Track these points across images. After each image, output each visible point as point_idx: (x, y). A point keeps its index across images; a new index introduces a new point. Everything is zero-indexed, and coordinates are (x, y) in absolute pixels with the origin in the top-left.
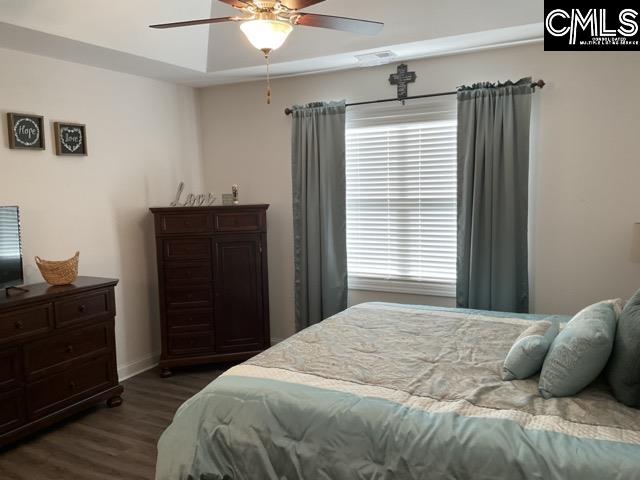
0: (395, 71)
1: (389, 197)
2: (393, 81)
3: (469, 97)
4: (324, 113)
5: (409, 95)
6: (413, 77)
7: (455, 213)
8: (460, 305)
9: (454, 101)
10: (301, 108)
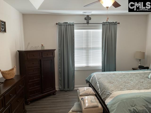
0: (86, 17)
1: (84, 47)
2: (85, 19)
3: (105, 25)
4: (68, 25)
5: (89, 23)
6: (90, 19)
7: (101, 50)
8: (103, 71)
9: (101, 25)
10: (61, 23)
